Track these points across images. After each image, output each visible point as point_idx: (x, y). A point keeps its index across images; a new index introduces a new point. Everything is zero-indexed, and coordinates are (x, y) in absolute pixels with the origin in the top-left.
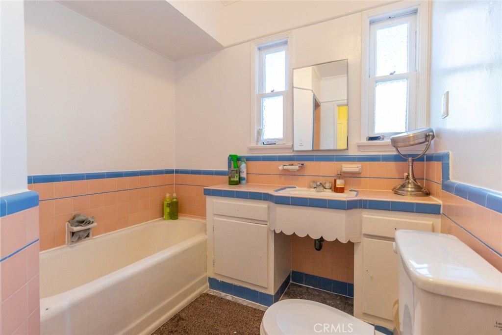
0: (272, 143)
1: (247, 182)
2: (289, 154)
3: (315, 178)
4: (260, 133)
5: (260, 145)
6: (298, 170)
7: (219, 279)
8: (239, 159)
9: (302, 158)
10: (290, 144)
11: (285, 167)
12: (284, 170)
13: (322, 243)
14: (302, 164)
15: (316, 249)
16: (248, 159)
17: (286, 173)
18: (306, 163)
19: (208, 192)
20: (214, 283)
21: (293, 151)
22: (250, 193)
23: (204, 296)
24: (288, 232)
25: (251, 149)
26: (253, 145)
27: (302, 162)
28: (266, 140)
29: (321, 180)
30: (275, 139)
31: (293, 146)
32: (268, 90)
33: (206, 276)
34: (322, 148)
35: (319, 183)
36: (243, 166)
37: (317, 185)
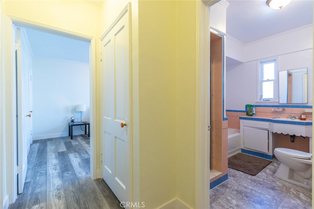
0: (268, 100)
1: (256, 115)
2: (278, 104)
3: (291, 114)
4: (261, 96)
5: (262, 101)
6: (281, 111)
7: (246, 149)
8: (252, 106)
9: (283, 106)
10: (277, 101)
11: (275, 110)
12: (274, 111)
13: (294, 140)
14: (284, 109)
15: (291, 141)
16: (256, 106)
17: (275, 112)
18: (286, 108)
19: (241, 118)
20: (243, 150)
21: (279, 103)
22: (261, 119)
23: (239, 154)
24: (279, 132)
25: (257, 102)
26: (258, 101)
27: (284, 108)
28: (265, 99)
29: (294, 115)
30: (269, 98)
31: (279, 101)
32: (265, 79)
33: (240, 148)
34: (293, 102)
35: (292, 116)
36: (254, 109)
37: (292, 117)
